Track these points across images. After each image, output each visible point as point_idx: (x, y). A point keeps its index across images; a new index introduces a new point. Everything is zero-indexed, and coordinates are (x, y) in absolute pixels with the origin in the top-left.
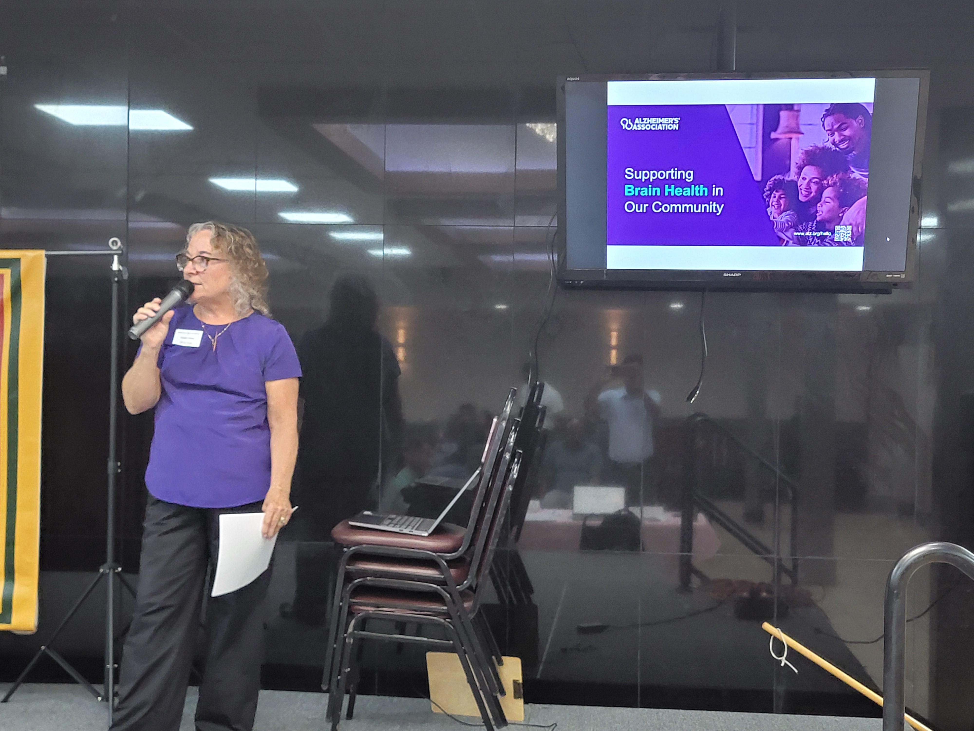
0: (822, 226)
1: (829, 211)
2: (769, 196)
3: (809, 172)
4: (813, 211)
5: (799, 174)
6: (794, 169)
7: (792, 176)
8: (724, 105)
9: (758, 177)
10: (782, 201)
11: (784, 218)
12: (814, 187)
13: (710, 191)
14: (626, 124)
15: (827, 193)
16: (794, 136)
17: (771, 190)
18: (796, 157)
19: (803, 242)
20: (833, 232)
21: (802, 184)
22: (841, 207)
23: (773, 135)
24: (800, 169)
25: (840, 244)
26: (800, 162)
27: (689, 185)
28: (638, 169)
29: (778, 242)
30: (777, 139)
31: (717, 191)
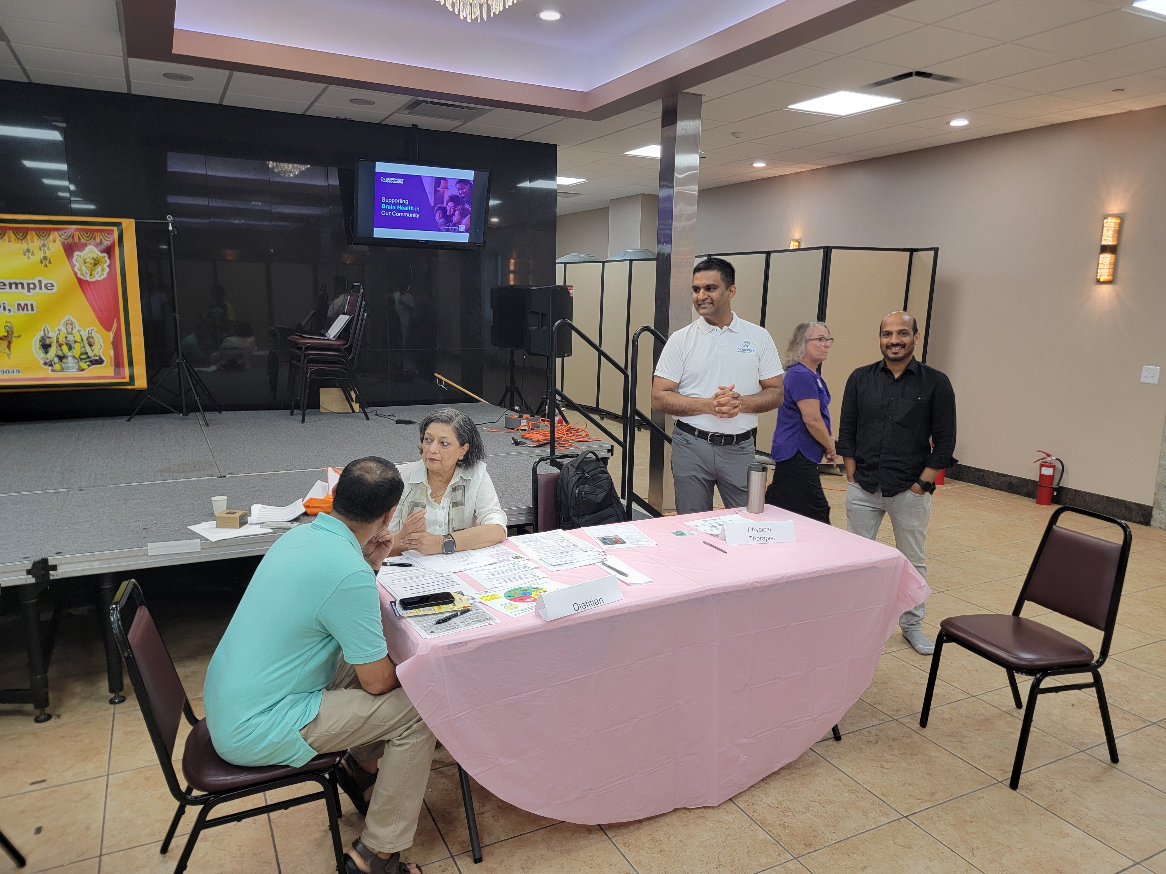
0: (454, 225)
1: (457, 219)
2: (436, 212)
3: (451, 204)
4: (451, 219)
5: (447, 205)
6: (445, 203)
7: (445, 205)
8: (420, 176)
9: (432, 205)
10: (441, 215)
11: (442, 221)
12: (452, 210)
13: (414, 209)
14: (383, 179)
15: (457, 212)
16: (445, 190)
17: (437, 210)
18: (446, 198)
19: (448, 230)
20: (458, 227)
21: (448, 208)
22: (461, 218)
23: (438, 189)
24: (448, 203)
25: (461, 232)
26: (448, 200)
27: (407, 206)
28: (387, 198)
29: (440, 230)
30: (439, 191)
31: (417, 209)
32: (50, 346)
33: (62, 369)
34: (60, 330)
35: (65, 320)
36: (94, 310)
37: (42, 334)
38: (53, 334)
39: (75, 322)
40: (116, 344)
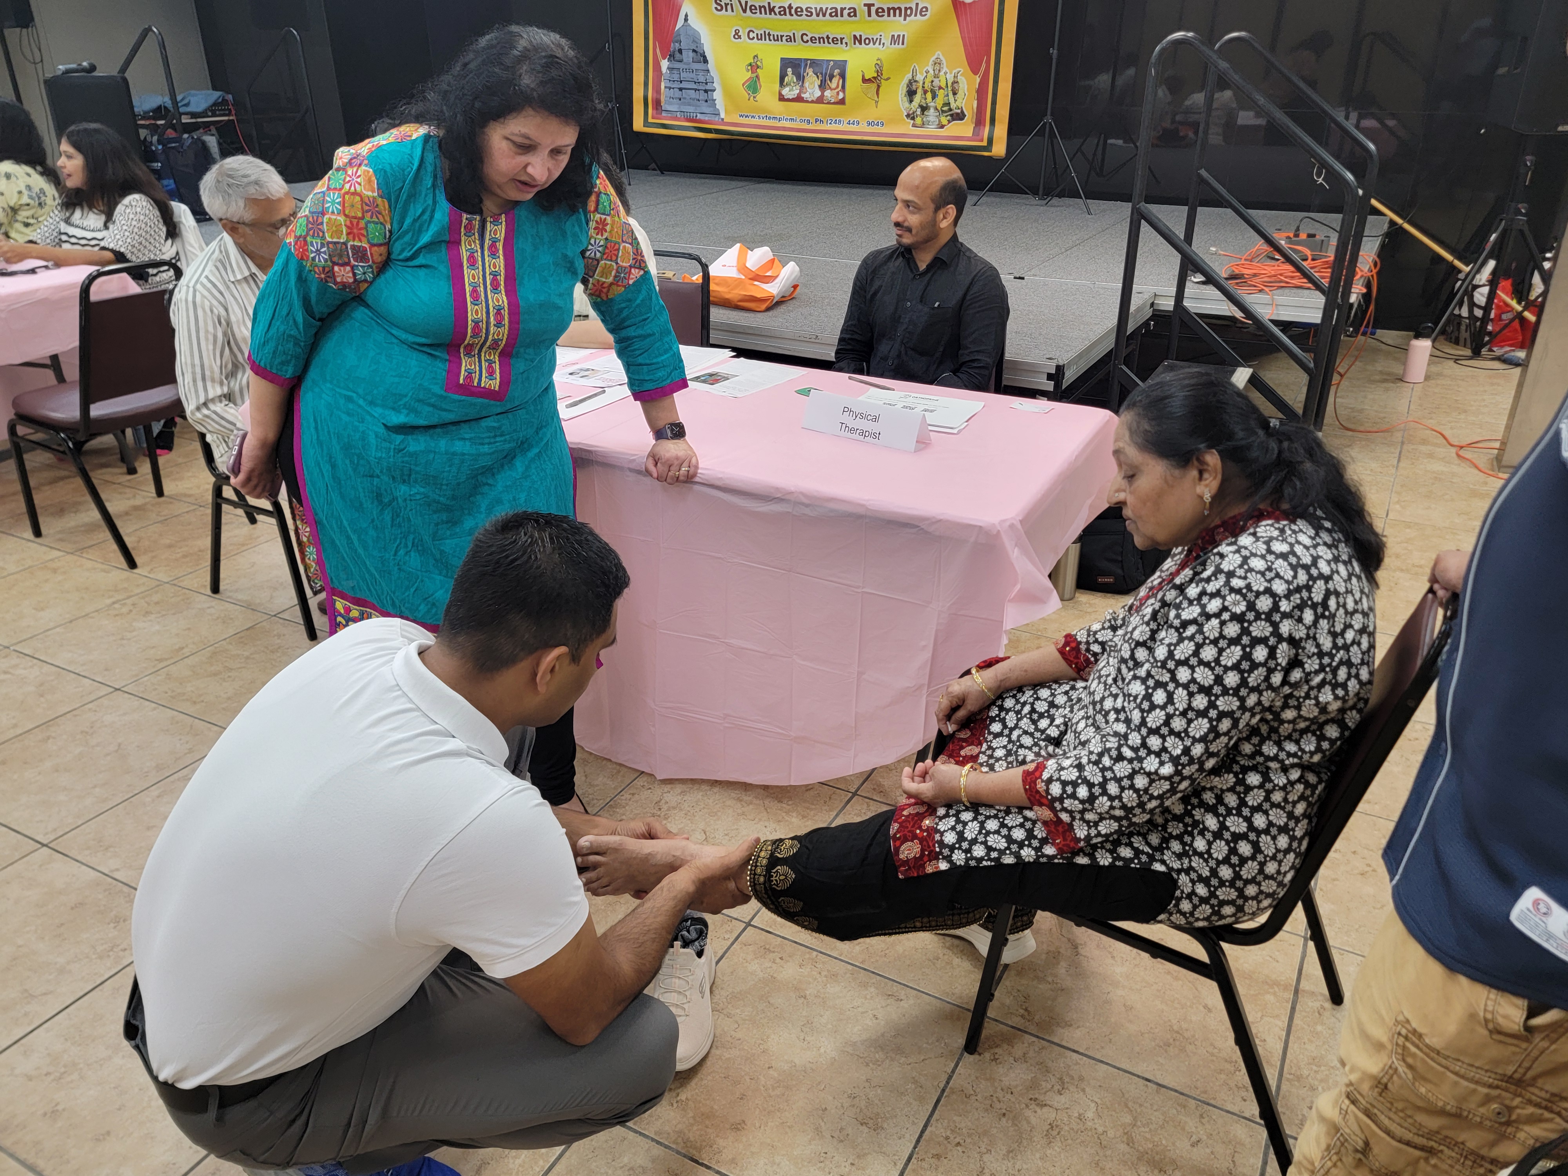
32: (915, 92)
33: (923, 125)
34: (927, 72)
35: (933, 58)
36: (965, 45)
37: (909, 76)
38: (920, 77)
39: (944, 61)
40: (981, 92)
